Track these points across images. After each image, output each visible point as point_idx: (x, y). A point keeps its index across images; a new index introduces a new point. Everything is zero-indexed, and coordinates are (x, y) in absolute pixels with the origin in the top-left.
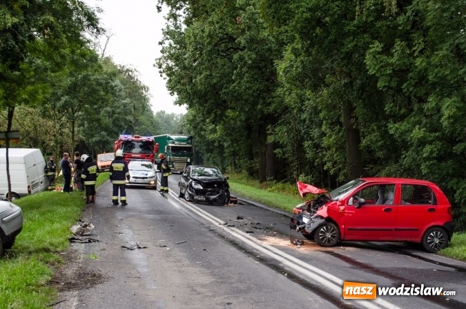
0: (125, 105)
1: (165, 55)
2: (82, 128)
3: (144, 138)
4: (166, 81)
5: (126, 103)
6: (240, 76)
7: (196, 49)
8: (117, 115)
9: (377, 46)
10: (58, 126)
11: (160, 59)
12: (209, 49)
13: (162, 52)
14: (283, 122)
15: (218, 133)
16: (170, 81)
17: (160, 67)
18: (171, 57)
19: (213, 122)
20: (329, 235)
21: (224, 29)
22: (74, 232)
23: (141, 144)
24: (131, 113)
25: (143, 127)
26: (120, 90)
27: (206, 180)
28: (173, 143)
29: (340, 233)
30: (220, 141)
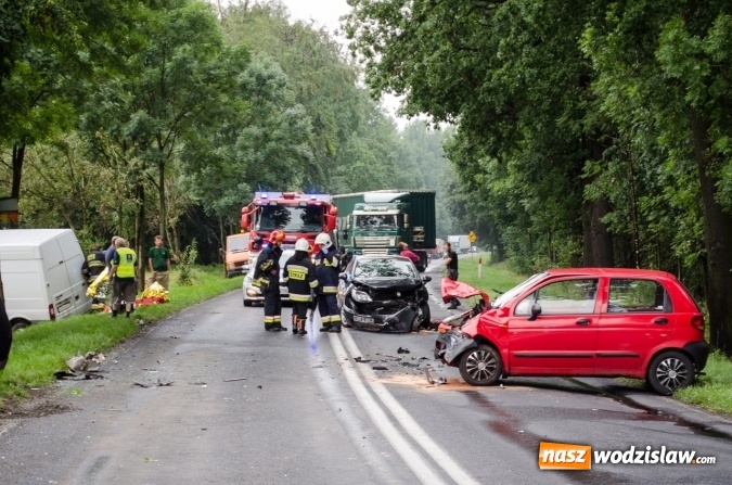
0: (292, 121)
1: (359, 8)
3: (304, 199)
5: (296, 116)
6: (514, 51)
8: (273, 144)
11: (348, 18)
14: (612, 153)
15: (512, 177)
17: (350, 36)
19: (493, 153)
20: (482, 366)
22: (72, 367)
24: (306, 137)
25: (359, 164)
26: (281, 86)
27: (385, 283)
28: (361, 213)
29: (502, 364)
30: (518, 197)
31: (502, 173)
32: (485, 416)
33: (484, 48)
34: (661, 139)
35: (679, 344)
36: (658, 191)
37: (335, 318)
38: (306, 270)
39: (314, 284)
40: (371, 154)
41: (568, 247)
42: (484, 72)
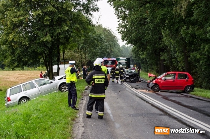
0: (106, 45)
1: (120, 26)
2: (89, 55)
3: (112, 59)
4: (121, 36)
5: (107, 45)
6: (148, 34)
7: (131, 24)
8: (103, 49)
9: (185, 27)
10: (80, 56)
11: (118, 28)
12: (137, 23)
13: (119, 25)
14: (166, 51)
15: (145, 55)
16: (122, 36)
17: (118, 31)
18: (123, 26)
19: (142, 51)
20: (156, 88)
21: (142, 16)
22: (86, 88)
23: (111, 61)
24: (109, 48)
25: (115, 53)
26: (104, 39)
27: (130, 74)
28: (120, 61)
29: (159, 88)
30: (146, 59)
31: (143, 54)
32: (161, 97)
33: (142, 33)
34: (177, 49)
35: (190, 85)
36: (176, 58)
37: (123, 80)
38: (119, 72)
39: (120, 74)
40: (117, 51)
41: (155, 68)
42: (142, 37)
